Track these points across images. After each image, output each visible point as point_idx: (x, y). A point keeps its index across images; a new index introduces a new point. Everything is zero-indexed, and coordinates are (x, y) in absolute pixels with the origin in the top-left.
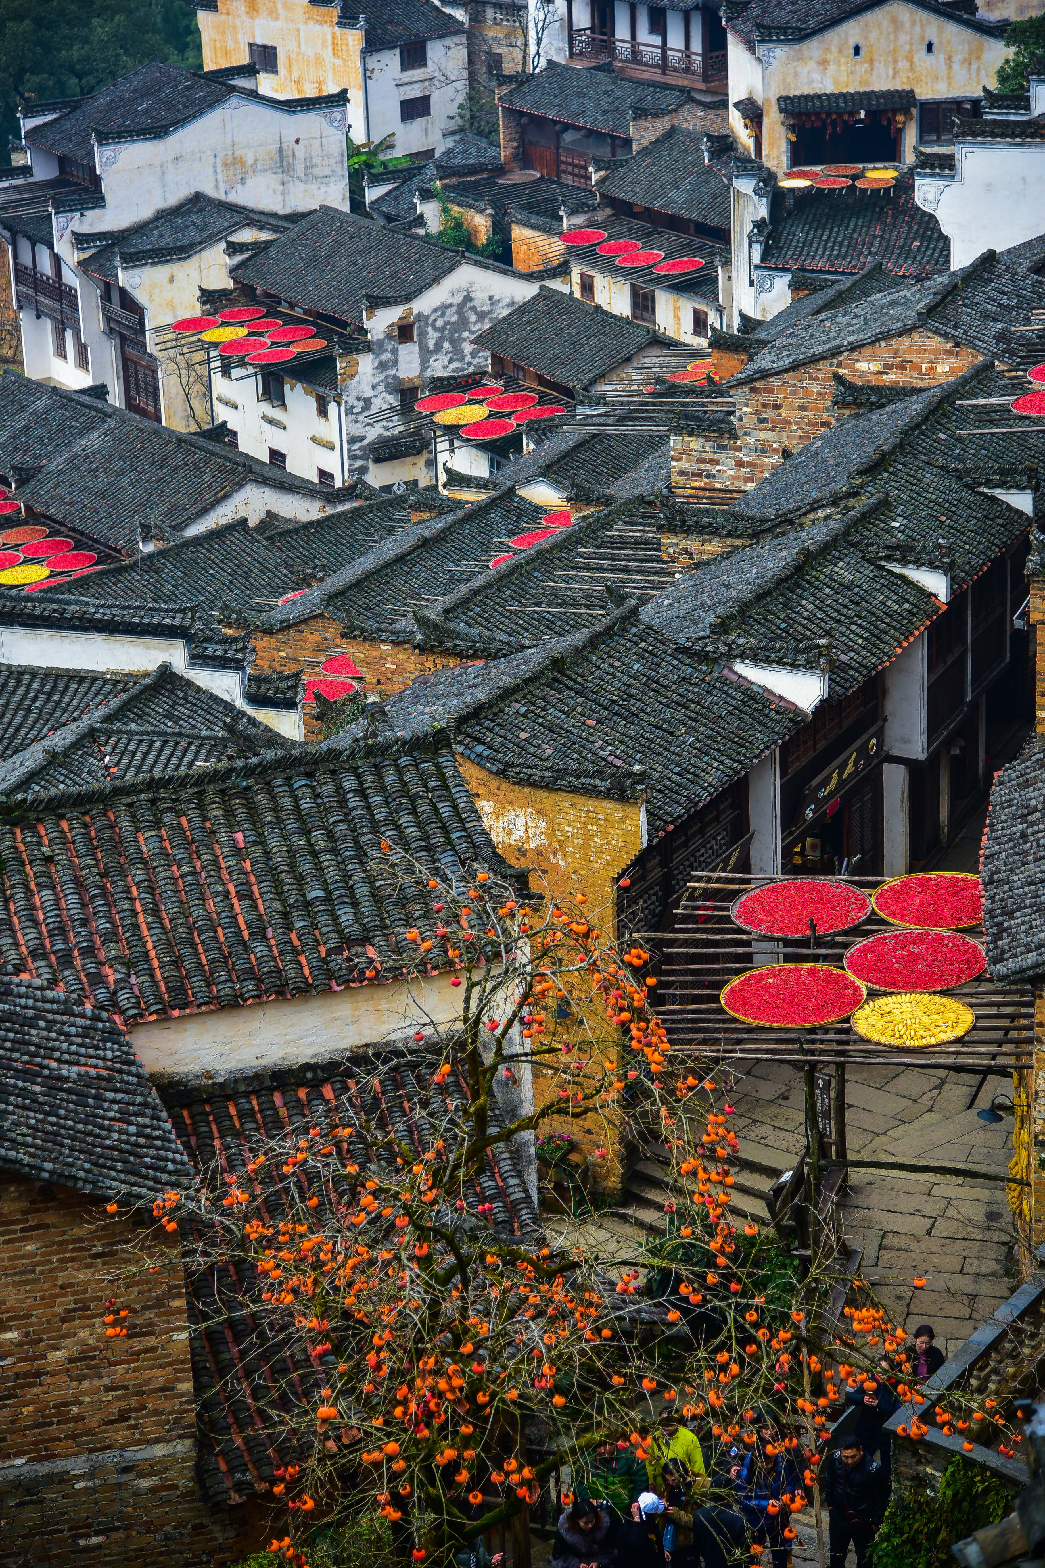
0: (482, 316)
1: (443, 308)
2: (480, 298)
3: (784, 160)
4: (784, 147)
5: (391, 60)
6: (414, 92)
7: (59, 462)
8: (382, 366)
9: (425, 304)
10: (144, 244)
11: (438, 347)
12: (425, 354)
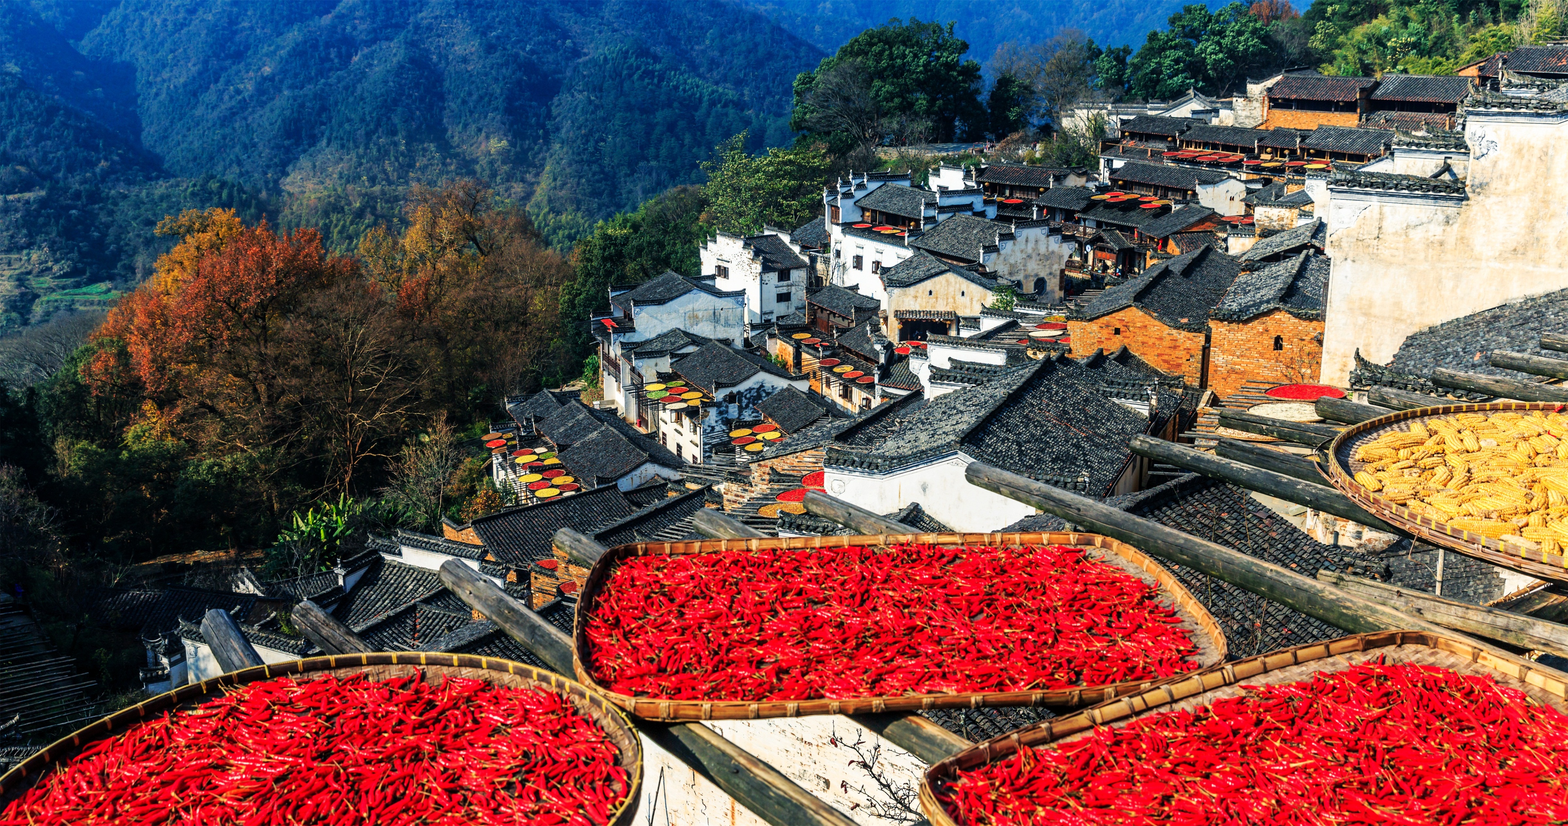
0: (768, 394)
1: (750, 390)
2: (768, 386)
3: (897, 338)
4: (897, 332)
5: (773, 277)
6: (784, 290)
7: (577, 444)
8: (720, 413)
9: (743, 387)
10: (648, 348)
11: (747, 406)
12: (741, 409)
